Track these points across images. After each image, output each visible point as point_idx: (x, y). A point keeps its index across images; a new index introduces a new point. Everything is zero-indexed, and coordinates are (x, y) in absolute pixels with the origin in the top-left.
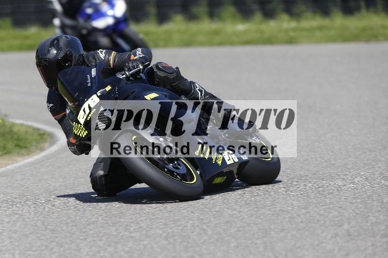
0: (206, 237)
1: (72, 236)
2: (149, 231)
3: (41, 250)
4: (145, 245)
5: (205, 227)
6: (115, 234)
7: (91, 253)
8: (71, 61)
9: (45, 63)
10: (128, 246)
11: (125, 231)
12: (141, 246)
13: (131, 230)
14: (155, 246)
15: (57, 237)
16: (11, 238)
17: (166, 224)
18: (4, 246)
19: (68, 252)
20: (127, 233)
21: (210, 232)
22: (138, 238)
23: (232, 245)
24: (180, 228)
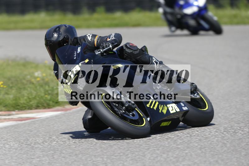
0: (225, 149)
1: (140, 147)
2: (189, 144)
3: (121, 156)
4: (186, 153)
5: (225, 142)
6: (167, 145)
7: (152, 158)
8: (68, 42)
9: (51, 43)
10: (176, 154)
11: (174, 144)
12: (184, 154)
13: (178, 144)
14: (193, 154)
15: (131, 147)
16: (101, 148)
17: (200, 140)
18: (97, 153)
19: (138, 157)
20: (175, 145)
21: (228, 145)
22: (182, 148)
23: (243, 154)
24: (210, 142)
